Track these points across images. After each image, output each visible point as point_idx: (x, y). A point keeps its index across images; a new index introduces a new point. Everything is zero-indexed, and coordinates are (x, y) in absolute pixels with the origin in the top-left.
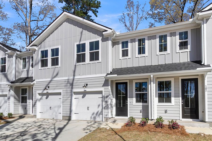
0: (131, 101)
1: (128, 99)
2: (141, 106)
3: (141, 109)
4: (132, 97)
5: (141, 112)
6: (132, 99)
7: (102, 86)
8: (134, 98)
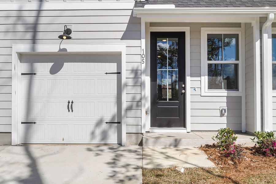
0: (197, 84)
1: (188, 79)
2: (225, 99)
3: (224, 106)
4: (197, 74)
5: (222, 115)
6: (199, 79)
7: (121, 39)
8: (204, 76)
